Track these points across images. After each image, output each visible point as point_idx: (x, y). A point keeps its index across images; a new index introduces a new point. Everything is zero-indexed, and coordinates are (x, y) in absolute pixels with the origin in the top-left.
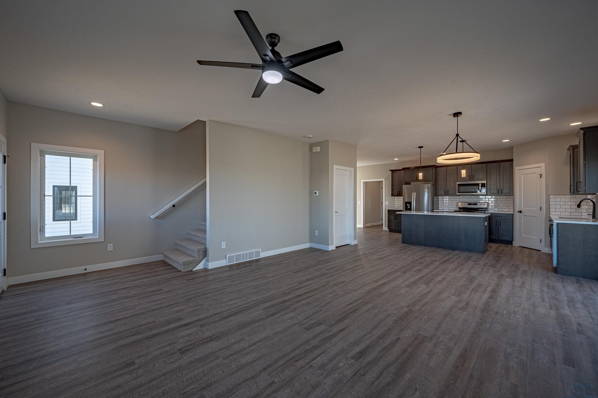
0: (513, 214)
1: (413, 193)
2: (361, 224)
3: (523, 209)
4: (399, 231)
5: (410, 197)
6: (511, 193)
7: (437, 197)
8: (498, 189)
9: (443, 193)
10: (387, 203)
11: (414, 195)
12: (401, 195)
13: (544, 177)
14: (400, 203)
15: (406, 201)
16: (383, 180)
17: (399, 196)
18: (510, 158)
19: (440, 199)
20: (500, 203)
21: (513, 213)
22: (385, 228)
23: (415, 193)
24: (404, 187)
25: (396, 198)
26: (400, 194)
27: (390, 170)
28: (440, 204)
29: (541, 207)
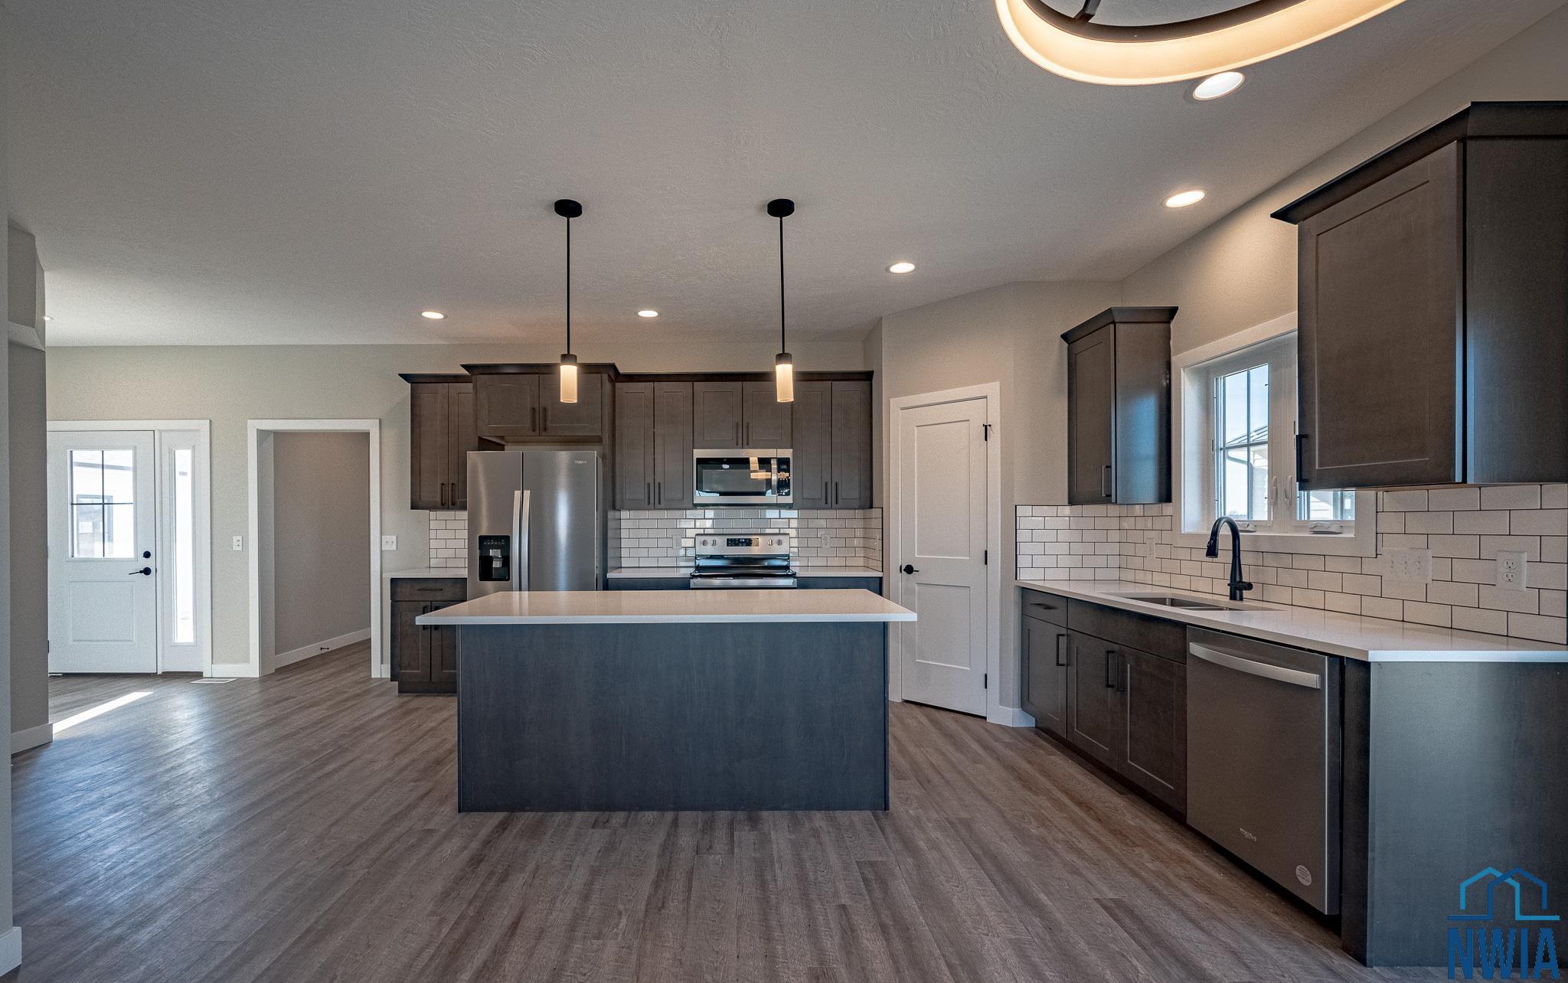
0: (881, 579)
1: (518, 493)
2: (247, 660)
3: (916, 558)
4: (448, 688)
5: (503, 509)
6: (868, 498)
7: (617, 513)
8: (826, 483)
9: (641, 495)
10: (391, 543)
11: (522, 500)
12: (458, 501)
13: (995, 434)
14: (451, 544)
15: (484, 532)
16: (370, 426)
17: (448, 509)
18: (859, 367)
19: (624, 524)
20: (823, 537)
21: (880, 574)
22: (380, 669)
23: (527, 493)
24: (474, 457)
25: (438, 519)
26: (452, 498)
27: (405, 377)
28: (624, 543)
29: (986, 552)
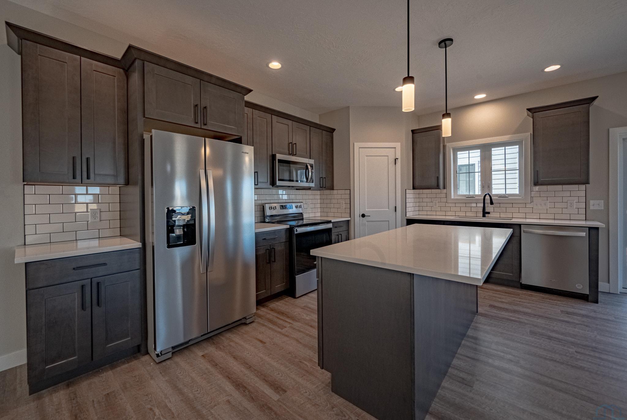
0: (348, 221)
3: (366, 211)
8: (321, 178)
13: (399, 162)
21: (349, 219)
29: (396, 207)
